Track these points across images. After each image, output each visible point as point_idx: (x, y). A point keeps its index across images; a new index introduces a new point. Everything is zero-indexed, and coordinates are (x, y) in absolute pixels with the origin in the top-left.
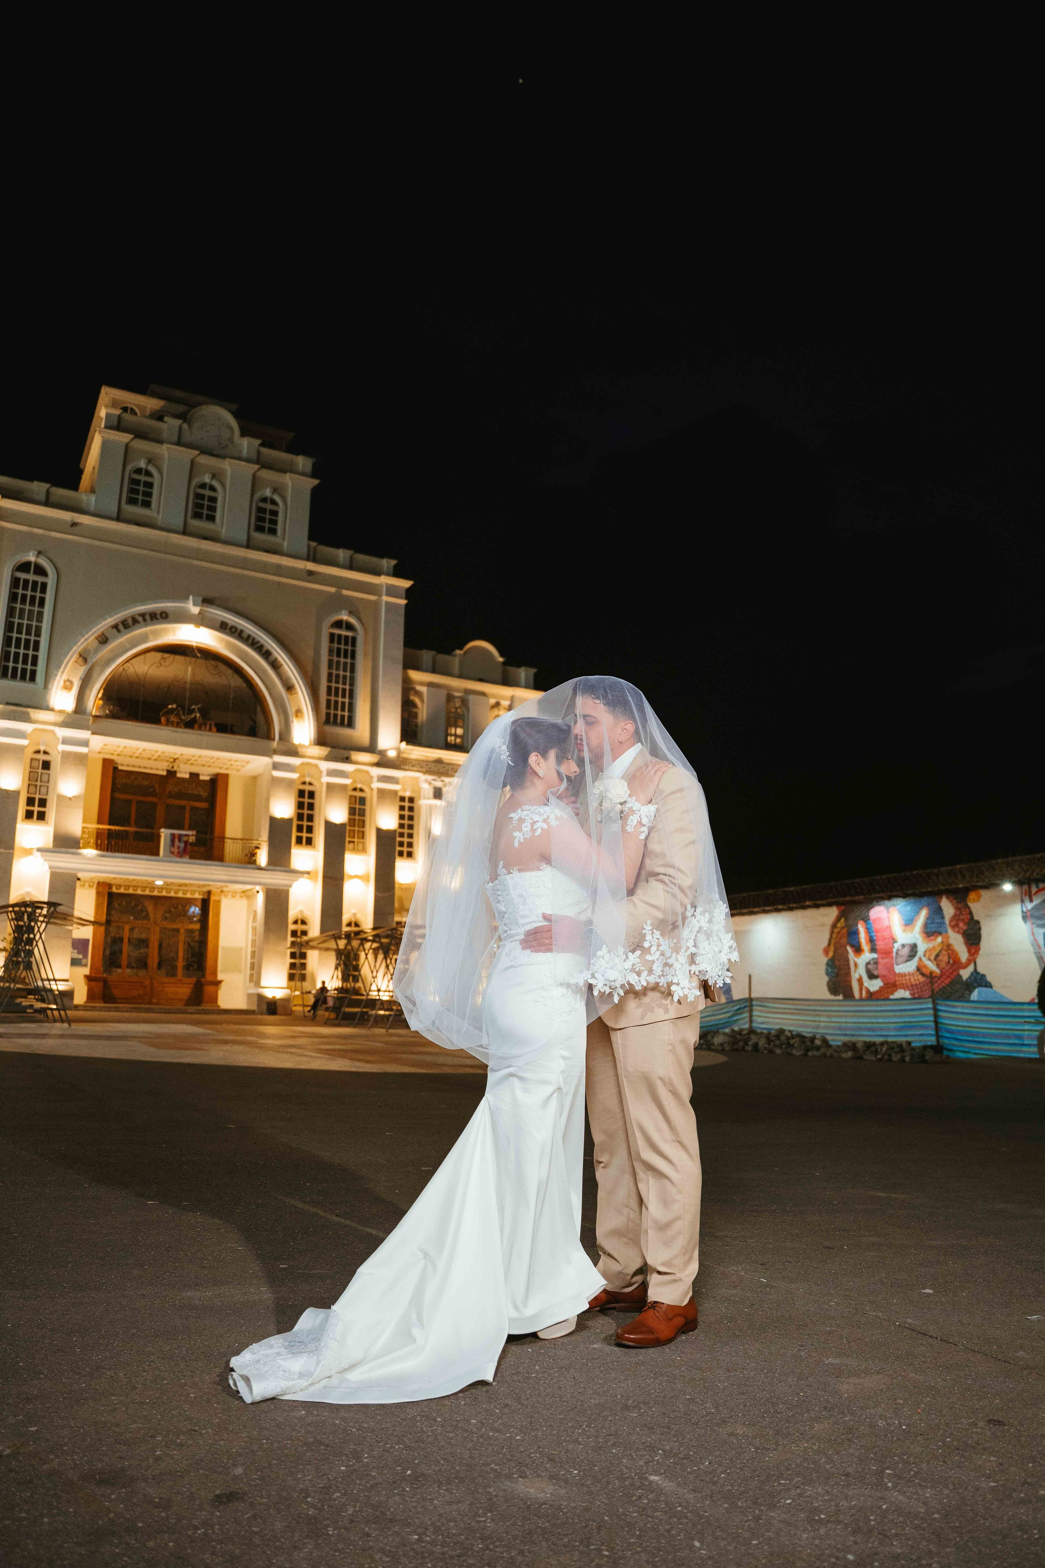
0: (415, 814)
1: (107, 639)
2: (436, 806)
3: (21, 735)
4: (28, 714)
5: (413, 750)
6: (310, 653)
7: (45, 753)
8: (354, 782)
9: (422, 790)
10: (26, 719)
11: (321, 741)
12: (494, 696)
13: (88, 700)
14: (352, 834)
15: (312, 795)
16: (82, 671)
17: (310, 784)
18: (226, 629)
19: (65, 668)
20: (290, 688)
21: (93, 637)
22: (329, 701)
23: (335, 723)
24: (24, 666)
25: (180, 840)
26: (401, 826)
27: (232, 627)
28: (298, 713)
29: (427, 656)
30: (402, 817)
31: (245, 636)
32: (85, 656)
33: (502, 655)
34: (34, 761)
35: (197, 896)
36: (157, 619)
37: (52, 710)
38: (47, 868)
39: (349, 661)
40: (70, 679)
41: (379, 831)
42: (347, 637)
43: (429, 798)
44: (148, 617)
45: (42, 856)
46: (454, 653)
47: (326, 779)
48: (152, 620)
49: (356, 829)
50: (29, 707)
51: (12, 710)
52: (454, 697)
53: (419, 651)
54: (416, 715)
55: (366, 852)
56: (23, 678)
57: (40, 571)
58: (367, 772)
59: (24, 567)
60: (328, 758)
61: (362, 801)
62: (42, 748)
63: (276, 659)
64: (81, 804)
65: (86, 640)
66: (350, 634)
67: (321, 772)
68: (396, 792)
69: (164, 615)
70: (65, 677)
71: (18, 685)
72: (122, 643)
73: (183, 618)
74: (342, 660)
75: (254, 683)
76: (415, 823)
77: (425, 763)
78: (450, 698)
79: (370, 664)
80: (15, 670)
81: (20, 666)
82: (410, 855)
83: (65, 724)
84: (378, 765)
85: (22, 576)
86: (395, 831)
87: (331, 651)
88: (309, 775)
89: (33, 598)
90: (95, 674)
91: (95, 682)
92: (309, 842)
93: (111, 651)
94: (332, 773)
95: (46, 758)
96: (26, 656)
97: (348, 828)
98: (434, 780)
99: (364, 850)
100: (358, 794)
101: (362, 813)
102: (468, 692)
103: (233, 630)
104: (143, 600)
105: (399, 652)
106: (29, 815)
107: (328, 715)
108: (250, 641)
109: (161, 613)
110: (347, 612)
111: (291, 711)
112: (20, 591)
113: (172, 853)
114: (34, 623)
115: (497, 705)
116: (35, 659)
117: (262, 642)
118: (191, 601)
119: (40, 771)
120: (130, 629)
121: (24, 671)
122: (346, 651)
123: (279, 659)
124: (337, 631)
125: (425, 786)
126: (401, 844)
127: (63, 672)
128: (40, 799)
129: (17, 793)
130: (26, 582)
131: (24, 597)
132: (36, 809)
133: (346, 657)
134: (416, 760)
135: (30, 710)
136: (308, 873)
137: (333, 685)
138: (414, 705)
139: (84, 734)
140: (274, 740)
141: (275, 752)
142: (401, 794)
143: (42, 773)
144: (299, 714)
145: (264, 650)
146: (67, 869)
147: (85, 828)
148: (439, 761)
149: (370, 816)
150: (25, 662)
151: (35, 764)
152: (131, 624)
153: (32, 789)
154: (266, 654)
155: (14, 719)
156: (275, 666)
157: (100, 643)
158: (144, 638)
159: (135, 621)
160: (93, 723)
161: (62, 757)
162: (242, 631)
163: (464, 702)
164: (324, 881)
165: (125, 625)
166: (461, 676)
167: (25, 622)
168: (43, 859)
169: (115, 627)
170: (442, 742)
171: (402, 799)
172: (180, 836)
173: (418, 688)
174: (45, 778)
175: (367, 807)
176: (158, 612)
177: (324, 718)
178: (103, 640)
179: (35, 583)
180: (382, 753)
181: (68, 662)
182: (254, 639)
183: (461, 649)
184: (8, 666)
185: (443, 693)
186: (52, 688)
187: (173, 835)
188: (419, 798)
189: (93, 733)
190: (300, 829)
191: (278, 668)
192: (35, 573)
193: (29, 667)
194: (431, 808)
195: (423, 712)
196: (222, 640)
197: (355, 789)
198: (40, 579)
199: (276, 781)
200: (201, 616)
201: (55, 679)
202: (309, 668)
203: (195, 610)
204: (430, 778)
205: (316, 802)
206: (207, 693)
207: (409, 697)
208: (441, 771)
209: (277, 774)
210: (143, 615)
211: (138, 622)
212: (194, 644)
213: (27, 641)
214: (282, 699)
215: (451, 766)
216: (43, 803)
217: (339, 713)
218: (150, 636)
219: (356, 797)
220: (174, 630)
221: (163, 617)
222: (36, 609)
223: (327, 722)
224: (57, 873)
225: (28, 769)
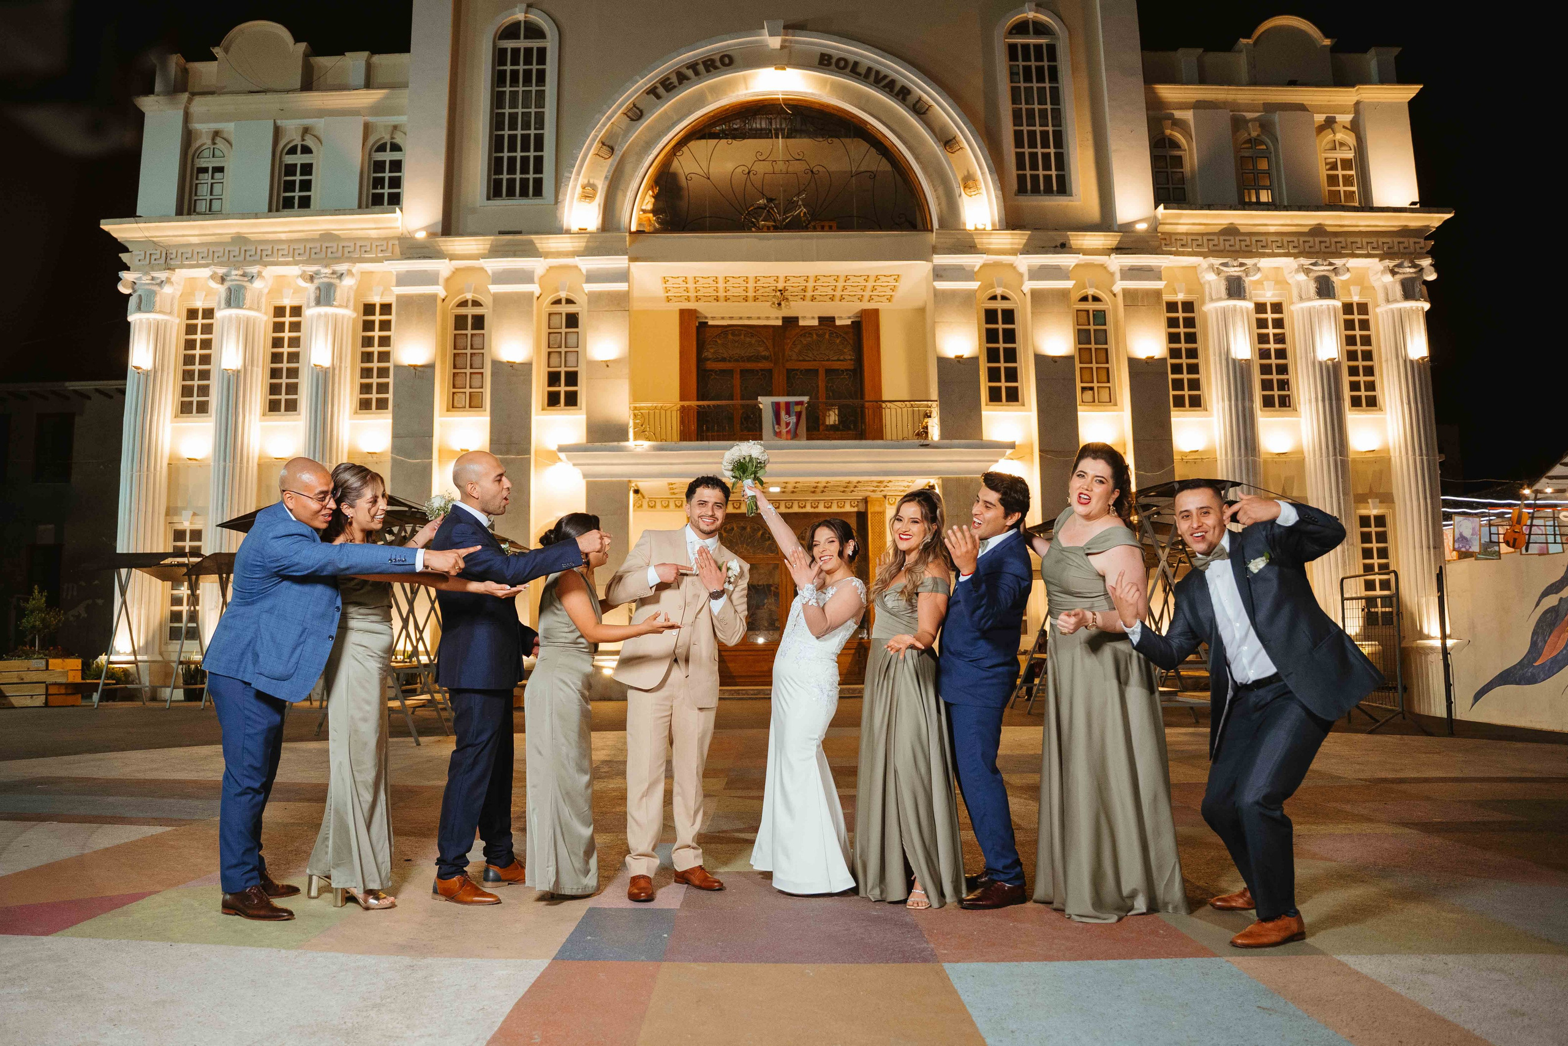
0: (1198, 330)
1: (641, 112)
2: (1235, 308)
3: (526, 277)
4: (531, 243)
5: (1180, 216)
6: (978, 81)
7: (569, 301)
8: (1081, 285)
9: (1207, 286)
10: (531, 251)
11: (1012, 221)
12: (1320, 109)
13: (622, 208)
14: (1086, 377)
15: (1009, 316)
16: (607, 166)
17: (1004, 298)
18: (829, 64)
19: (581, 166)
20: (948, 142)
21: (620, 112)
22: (1020, 157)
23: (1036, 190)
24: (524, 176)
25: (788, 413)
26: (1175, 353)
27: (840, 59)
28: (969, 181)
29: (1186, 58)
30: (1173, 338)
31: (862, 70)
32: (610, 144)
33: (1327, 36)
34: (552, 317)
35: (848, 508)
36: (716, 68)
37: (568, 232)
38: (581, 476)
39: (1047, 85)
40: (591, 182)
41: (1133, 362)
42: (1038, 47)
43: (1220, 299)
44: (701, 68)
45: (568, 458)
46: (1236, 47)
47: (1028, 286)
48: (708, 71)
49: (1094, 365)
50: (537, 233)
51: (510, 240)
52: (1246, 121)
53: (1172, 54)
54: (1179, 161)
55: (1116, 405)
56: (524, 194)
57: (535, 32)
58: (1103, 266)
59: (511, 31)
60: (1028, 250)
61: (1100, 317)
62: (563, 295)
63: (920, 99)
64: (626, 371)
65: (609, 118)
66: (1043, 41)
67: (1021, 275)
68: (1158, 293)
69: (727, 60)
70: (582, 180)
71: (517, 204)
72: (665, 112)
73: (758, 59)
74: (1035, 85)
75: (887, 144)
76: (1199, 345)
77: (1205, 238)
78: (1238, 123)
79: (1085, 84)
80: (511, 183)
81: (518, 176)
82: (1196, 402)
83: (592, 250)
84: (1119, 250)
85: (509, 44)
86: (1163, 360)
87: (1013, 75)
88: (998, 286)
89: (528, 74)
90: (628, 168)
91: (630, 180)
92: (1013, 396)
93: (649, 128)
94: (1038, 273)
95: (571, 309)
96: (525, 160)
97: (1078, 365)
98: (1225, 265)
99: (1111, 401)
100: (1091, 306)
101: (1102, 337)
102: (1271, 108)
103: (842, 64)
104: (691, 44)
105: (1134, 57)
106: (553, 400)
107: (1021, 179)
108: (872, 77)
109: (722, 59)
110: (1033, 5)
111: (956, 178)
112: (509, 68)
113: (778, 434)
114: (533, 110)
115: (1330, 123)
116: (539, 161)
117: (894, 75)
118: (766, 31)
119: (564, 330)
120: (673, 91)
121: (524, 183)
122: (1040, 69)
123: (925, 97)
124: (1019, 40)
125: (1211, 277)
126: (1178, 385)
127: (578, 173)
128: (567, 373)
129: (527, 366)
130: (516, 51)
131: (515, 74)
132: (563, 389)
133: (1041, 79)
134: (1187, 234)
135: (533, 237)
136: (1012, 446)
137: (1025, 128)
138: (1175, 145)
139: (619, 262)
140: (932, 231)
141: (935, 250)
142: (1167, 297)
143: (566, 333)
144: (970, 183)
145: (897, 89)
146: (612, 476)
147: (635, 408)
148: (1231, 231)
149: (1117, 343)
150: (525, 170)
151: (556, 320)
152: (676, 83)
153: (555, 360)
154: (902, 94)
155: (515, 254)
156: (920, 110)
157: (632, 120)
158: (699, 100)
159: (682, 78)
160: (632, 242)
161: (589, 302)
162: (856, 64)
163: (1266, 126)
164: (1041, 457)
165: (668, 86)
166: (1254, 82)
167: (520, 110)
168: (570, 464)
169: (652, 91)
170: (1234, 198)
171: (1172, 306)
172: (788, 404)
173: (1178, 114)
174: (572, 339)
175: (1110, 327)
176: (717, 58)
177: (1015, 187)
178: (636, 114)
179: (528, 51)
180: (1126, 229)
181: (586, 155)
182: (878, 72)
183: (1249, 37)
184: (502, 179)
185: (1227, 114)
186: (564, 200)
187: (777, 407)
188: (1203, 303)
189: (633, 259)
190: (993, 375)
191: (924, 113)
192: (526, 37)
193: (531, 176)
194: (1225, 317)
195: (1192, 154)
196: (824, 82)
197: (1084, 299)
198: (535, 44)
199: (940, 298)
200: (786, 50)
201: (568, 185)
202: (980, 106)
203: (775, 42)
204: (1216, 262)
205: (1018, 327)
206: (812, 171)
207: (1163, 133)
208: (1237, 247)
209: (941, 285)
210: (693, 66)
211: (688, 79)
212: (780, 96)
213: (526, 138)
214: (940, 163)
215: (1254, 239)
216: (572, 378)
217: (1041, 173)
218: (709, 98)
219: (1088, 311)
220: (745, 78)
221: (726, 62)
222: (534, 88)
223: (1022, 190)
224: (595, 483)
225: (545, 330)
